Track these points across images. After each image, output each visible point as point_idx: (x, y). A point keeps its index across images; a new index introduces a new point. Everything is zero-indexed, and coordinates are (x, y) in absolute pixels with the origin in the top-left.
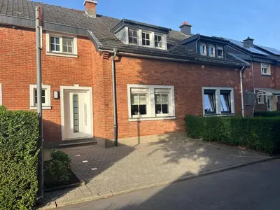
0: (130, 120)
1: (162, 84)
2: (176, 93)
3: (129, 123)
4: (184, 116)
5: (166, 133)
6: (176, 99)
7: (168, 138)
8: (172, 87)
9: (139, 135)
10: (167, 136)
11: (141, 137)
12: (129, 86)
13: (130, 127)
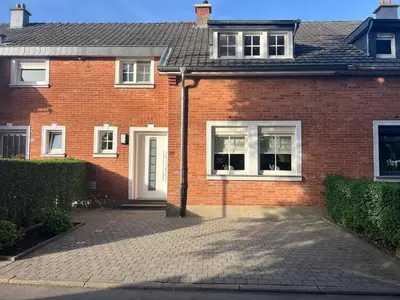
0: (208, 178)
1: (276, 118)
2: (305, 134)
3: (206, 182)
4: (323, 176)
5: (281, 204)
6: (304, 145)
7: (285, 214)
8: (298, 124)
9: (224, 204)
10: (283, 209)
11: (228, 207)
12: (210, 124)
13: (209, 188)
